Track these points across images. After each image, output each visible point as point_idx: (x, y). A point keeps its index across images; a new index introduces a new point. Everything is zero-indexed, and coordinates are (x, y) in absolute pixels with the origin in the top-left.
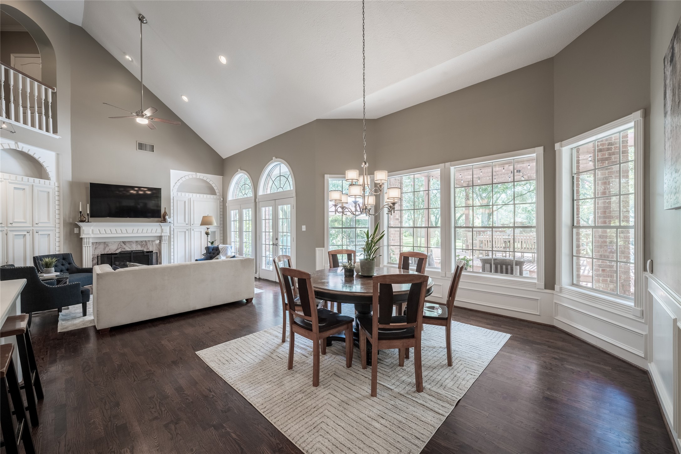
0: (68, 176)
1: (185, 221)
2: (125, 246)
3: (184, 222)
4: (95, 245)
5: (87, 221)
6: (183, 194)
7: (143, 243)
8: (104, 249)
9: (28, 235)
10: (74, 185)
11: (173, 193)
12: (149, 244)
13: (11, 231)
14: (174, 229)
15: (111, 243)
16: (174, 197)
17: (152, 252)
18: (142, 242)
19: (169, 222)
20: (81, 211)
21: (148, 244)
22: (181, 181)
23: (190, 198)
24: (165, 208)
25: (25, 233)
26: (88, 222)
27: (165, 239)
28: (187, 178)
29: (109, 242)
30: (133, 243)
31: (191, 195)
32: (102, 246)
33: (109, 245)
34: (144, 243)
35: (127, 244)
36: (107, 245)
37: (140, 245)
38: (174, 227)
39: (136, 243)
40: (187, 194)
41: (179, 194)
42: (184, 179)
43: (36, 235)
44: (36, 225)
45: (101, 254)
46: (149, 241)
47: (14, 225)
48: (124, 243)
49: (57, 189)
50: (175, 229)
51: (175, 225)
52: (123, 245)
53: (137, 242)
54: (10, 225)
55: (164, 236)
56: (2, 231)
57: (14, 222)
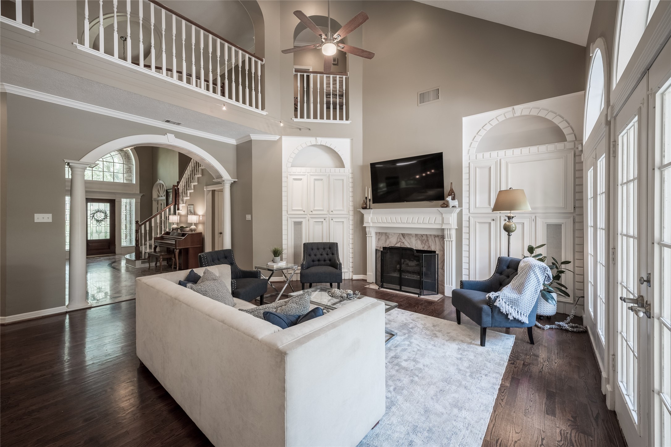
2: (404, 240)
4: (378, 235)
5: (368, 207)
6: (487, 155)
7: (423, 238)
8: (386, 241)
9: (324, 221)
11: (469, 156)
12: (431, 240)
13: (312, 218)
14: (469, 218)
15: (392, 235)
16: (471, 163)
17: (435, 252)
18: (422, 236)
19: (453, 207)
20: (366, 196)
21: (429, 241)
22: (483, 133)
23: (500, 160)
24: (451, 183)
26: (370, 208)
27: (447, 234)
28: (494, 123)
29: (389, 233)
30: (413, 237)
31: (502, 153)
32: (383, 238)
33: (390, 237)
34: (425, 237)
35: (406, 238)
36: (388, 237)
37: (420, 240)
38: (471, 215)
39: (416, 237)
40: (494, 154)
41: (480, 156)
42: (488, 127)
43: (331, 222)
44: (332, 213)
45: (384, 248)
46: (431, 235)
47: (314, 213)
48: (403, 236)
49: (350, 176)
50: (471, 217)
51: (471, 212)
52: (402, 238)
53: (416, 235)
54: (311, 213)
55: (448, 229)
56: (305, 218)
57: (314, 210)
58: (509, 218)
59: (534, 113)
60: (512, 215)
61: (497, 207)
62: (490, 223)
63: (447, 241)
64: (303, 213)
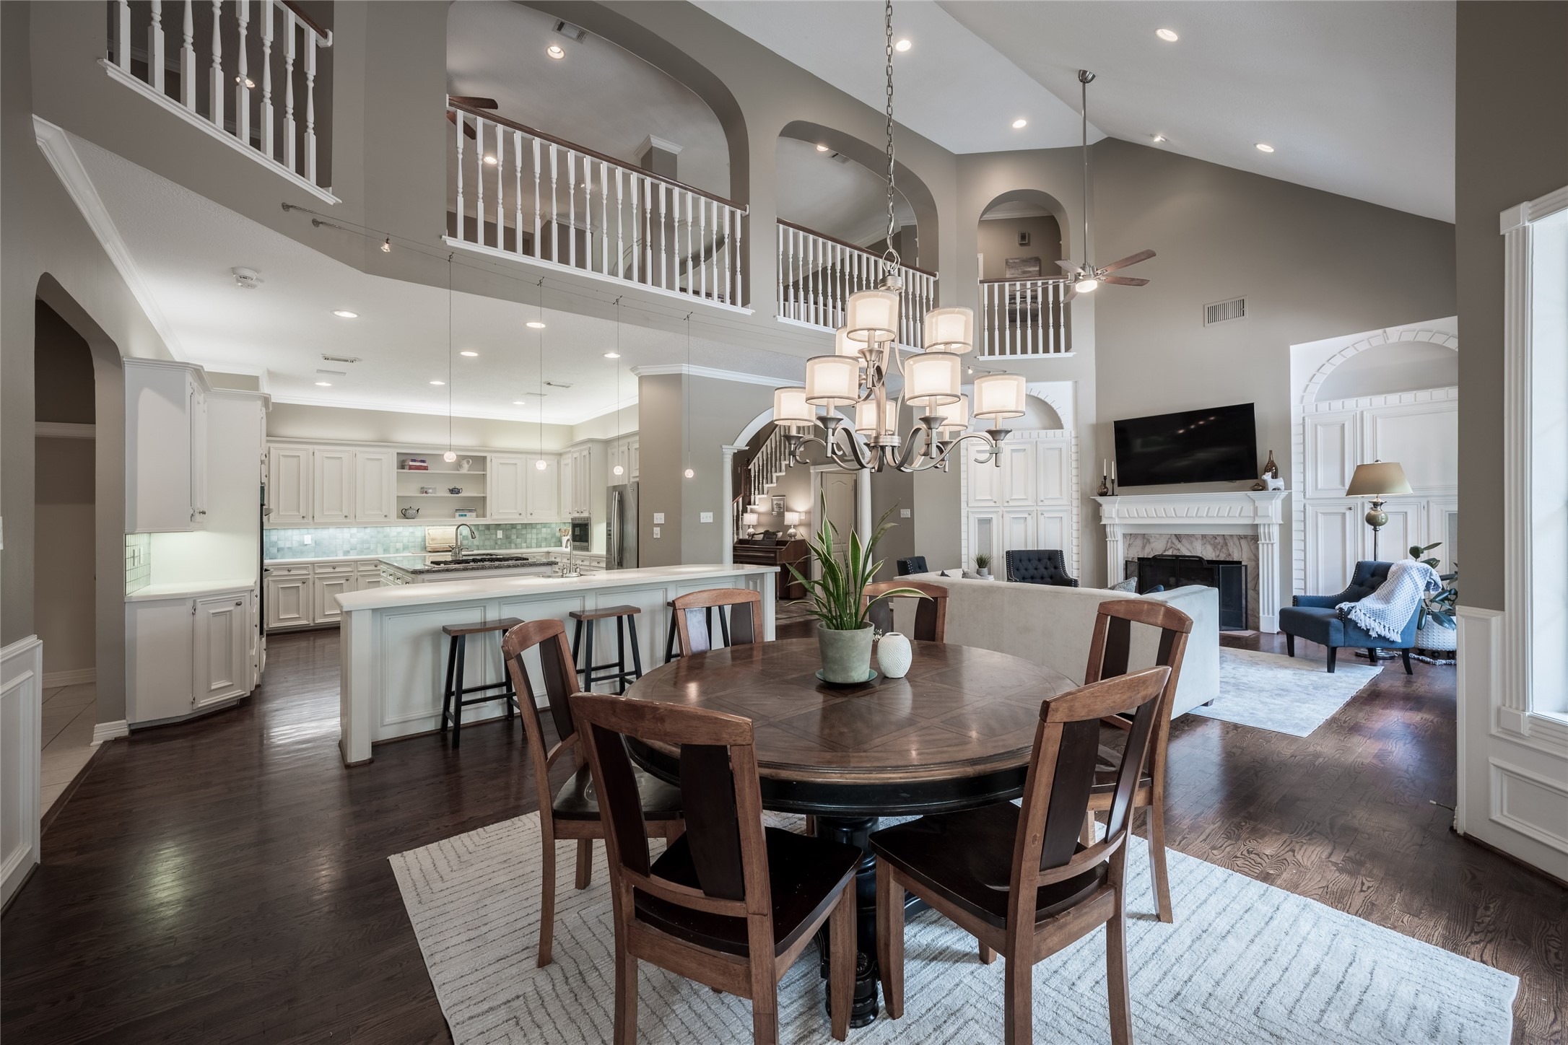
0: (1091, 417)
1: (1343, 483)
2: (1179, 546)
3: (1340, 487)
4: (1128, 538)
5: (1110, 493)
6: (1337, 405)
7: (1217, 541)
8: (1144, 547)
9: (1029, 518)
10: (1097, 428)
11: (1304, 407)
12: (1232, 543)
13: (1008, 512)
14: (1304, 506)
15: (1155, 537)
16: (1306, 419)
17: (1240, 563)
18: (1215, 537)
19: (1274, 489)
20: (1105, 475)
21: (1229, 545)
22: (1329, 369)
23: (1362, 413)
24: (1271, 452)
25: (1026, 515)
26: (1113, 495)
27: (1264, 533)
28: (1350, 353)
29: (1150, 535)
30: (1197, 539)
31: (1364, 402)
32: (1139, 542)
33: (1152, 540)
34: (1220, 540)
35: (1184, 541)
36: (1148, 540)
37: (1211, 544)
38: (1307, 502)
39: (1202, 539)
40: (1350, 403)
41: (1324, 406)
42: (1339, 360)
43: (1041, 518)
44: (1041, 504)
45: (1139, 559)
46: (1231, 536)
47: (1011, 503)
48: (1178, 538)
49: (1073, 442)
50: (1307, 506)
51: (1307, 496)
52: (1176, 542)
53: (1204, 537)
54: (1006, 504)
55: (1264, 525)
56: (996, 512)
57: (1011, 499)
58: (1376, 505)
59: (1423, 337)
60: (1380, 501)
61: (1354, 490)
62: (1344, 514)
63: (1263, 544)
64: (994, 504)
